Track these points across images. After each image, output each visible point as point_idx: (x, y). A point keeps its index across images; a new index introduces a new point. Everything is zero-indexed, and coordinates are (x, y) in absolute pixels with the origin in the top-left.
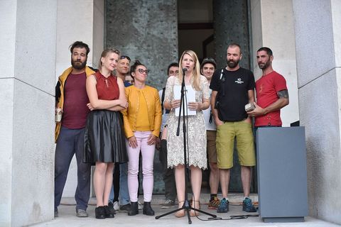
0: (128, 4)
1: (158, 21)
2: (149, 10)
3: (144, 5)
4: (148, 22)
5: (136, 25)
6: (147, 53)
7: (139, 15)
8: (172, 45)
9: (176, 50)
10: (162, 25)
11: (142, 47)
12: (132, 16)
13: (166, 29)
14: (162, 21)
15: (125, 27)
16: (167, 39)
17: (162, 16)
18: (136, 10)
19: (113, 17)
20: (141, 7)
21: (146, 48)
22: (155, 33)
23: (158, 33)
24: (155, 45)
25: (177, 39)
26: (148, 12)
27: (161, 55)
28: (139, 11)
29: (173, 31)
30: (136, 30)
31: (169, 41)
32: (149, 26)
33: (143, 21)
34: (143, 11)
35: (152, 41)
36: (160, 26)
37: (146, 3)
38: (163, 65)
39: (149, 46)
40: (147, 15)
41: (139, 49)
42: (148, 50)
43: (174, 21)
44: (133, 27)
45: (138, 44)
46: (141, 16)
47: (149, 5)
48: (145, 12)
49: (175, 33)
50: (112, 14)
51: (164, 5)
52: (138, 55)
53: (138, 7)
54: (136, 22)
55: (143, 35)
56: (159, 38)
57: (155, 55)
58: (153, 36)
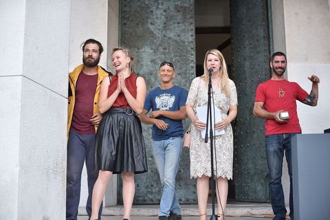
0: (144, 5)
1: (174, 23)
2: (165, 11)
3: (160, 6)
4: (165, 24)
5: (152, 28)
6: (163, 56)
7: (155, 16)
8: (189, 48)
9: (194, 53)
10: (179, 27)
11: (158, 50)
12: (148, 18)
13: (183, 31)
14: (178, 24)
15: (141, 29)
16: (183, 42)
17: (179, 18)
18: (152, 12)
19: (128, 18)
20: (157, 8)
21: (162, 51)
22: (172, 35)
23: (175, 35)
24: (171, 48)
25: (194, 42)
26: (164, 13)
27: (177, 58)
28: (154, 13)
29: (190, 34)
30: (152, 32)
31: (186, 44)
32: (165, 27)
33: (159, 23)
34: (159, 12)
35: (169, 43)
36: (177, 28)
37: (162, 4)
38: (180, 69)
39: (165, 49)
40: (163, 17)
41: (155, 52)
42: (164, 53)
43: (192, 24)
44: (149, 29)
45: (154, 47)
46: (157, 18)
47: (165, 6)
48: (162, 14)
49: (192, 36)
50: (127, 16)
51: (181, 7)
52: (154, 58)
53: (153, 8)
54: (152, 24)
55: (158, 38)
56: (176, 40)
57: (172, 59)
58: (170, 38)
